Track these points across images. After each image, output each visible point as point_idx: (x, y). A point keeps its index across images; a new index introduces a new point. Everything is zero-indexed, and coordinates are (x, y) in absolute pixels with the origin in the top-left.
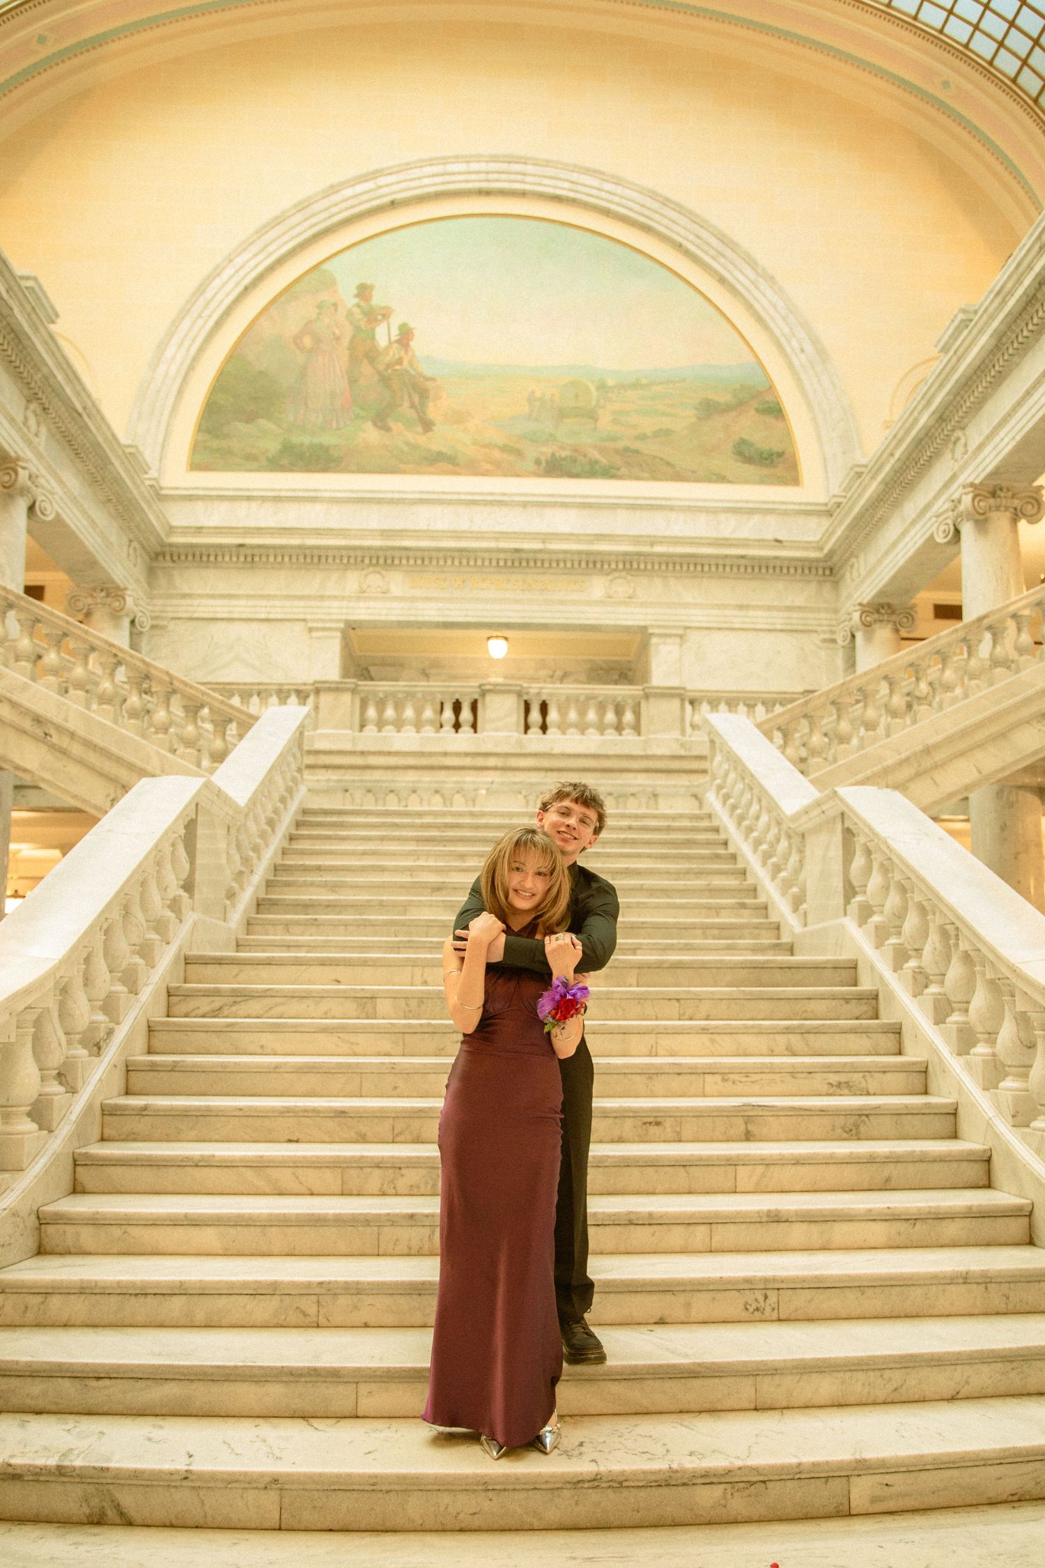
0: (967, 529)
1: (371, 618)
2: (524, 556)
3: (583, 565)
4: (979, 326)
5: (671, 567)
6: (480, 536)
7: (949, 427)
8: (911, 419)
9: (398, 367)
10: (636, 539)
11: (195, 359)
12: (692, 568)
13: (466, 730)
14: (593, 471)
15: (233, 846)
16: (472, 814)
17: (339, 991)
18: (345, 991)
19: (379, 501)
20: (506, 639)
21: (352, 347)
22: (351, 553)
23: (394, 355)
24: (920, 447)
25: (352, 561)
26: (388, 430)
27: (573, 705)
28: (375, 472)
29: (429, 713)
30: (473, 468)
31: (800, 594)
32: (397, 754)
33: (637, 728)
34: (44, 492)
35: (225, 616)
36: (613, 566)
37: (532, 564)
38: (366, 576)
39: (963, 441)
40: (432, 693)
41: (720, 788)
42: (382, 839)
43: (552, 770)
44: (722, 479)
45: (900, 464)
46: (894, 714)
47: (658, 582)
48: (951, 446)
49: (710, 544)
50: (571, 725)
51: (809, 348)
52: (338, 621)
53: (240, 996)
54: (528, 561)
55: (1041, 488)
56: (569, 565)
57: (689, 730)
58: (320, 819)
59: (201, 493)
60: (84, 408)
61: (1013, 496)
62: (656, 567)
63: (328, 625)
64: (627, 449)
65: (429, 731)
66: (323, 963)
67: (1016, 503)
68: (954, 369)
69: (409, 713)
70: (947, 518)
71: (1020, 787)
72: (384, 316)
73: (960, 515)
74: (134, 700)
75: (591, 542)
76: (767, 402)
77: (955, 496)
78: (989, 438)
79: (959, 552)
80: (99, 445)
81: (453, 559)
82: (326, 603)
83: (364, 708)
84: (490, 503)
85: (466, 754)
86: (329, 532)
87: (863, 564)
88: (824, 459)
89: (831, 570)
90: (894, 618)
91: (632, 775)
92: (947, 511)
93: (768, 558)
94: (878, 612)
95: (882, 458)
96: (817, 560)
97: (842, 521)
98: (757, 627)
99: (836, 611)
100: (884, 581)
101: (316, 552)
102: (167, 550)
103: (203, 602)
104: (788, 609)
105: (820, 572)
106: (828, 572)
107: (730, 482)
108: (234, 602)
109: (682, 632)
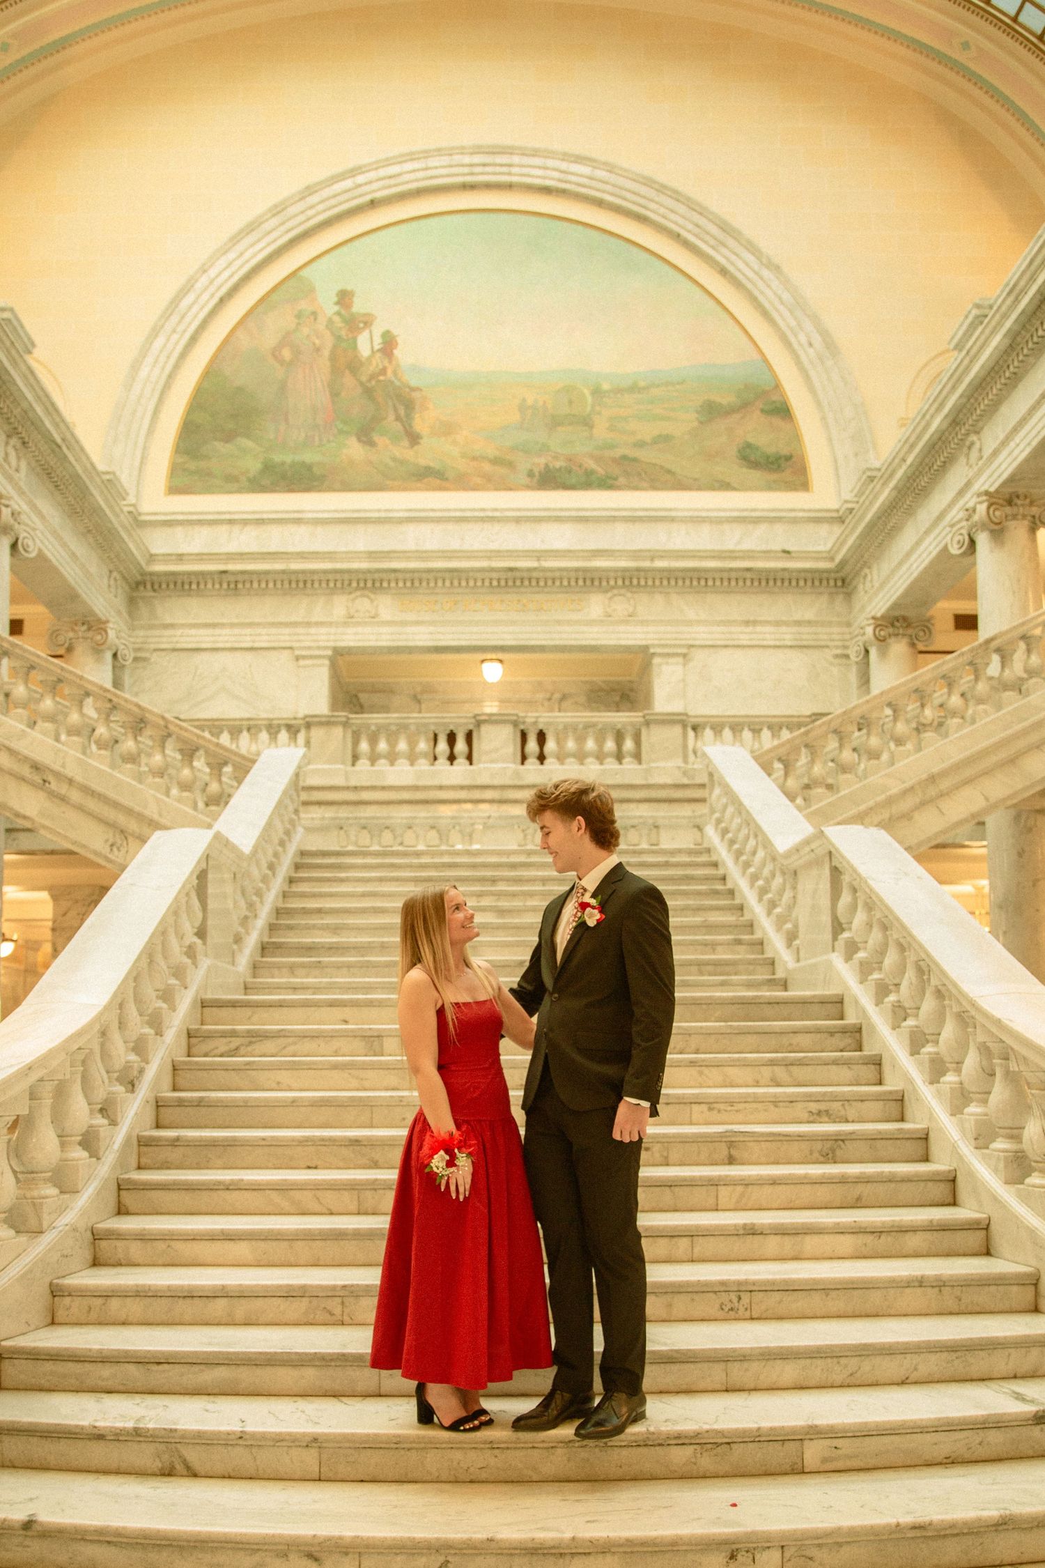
0: (983, 540)
1: (360, 644)
2: (518, 574)
3: (581, 583)
4: (993, 323)
5: (673, 582)
6: (470, 555)
7: (963, 431)
8: (923, 424)
9: (382, 378)
10: (636, 554)
11: (171, 377)
12: (695, 583)
13: (461, 761)
14: (589, 482)
15: (239, 892)
16: (469, 853)
17: (345, 1030)
18: (352, 1030)
19: (366, 521)
20: (501, 662)
21: (333, 358)
22: (338, 576)
23: (377, 365)
24: (933, 452)
25: (339, 585)
26: (371, 444)
27: (570, 734)
28: (360, 490)
29: (423, 746)
30: (462, 482)
31: (808, 608)
32: (392, 788)
33: (637, 756)
34: (28, 529)
35: (208, 646)
36: (612, 583)
37: (526, 583)
38: (353, 600)
39: (977, 445)
40: (426, 725)
41: (719, 821)
42: (381, 880)
44: (725, 486)
45: (912, 470)
46: (899, 742)
47: (659, 598)
48: (965, 450)
49: (713, 558)
50: (569, 755)
51: (817, 340)
52: (326, 648)
53: (255, 1037)
54: (522, 580)
57: (691, 757)
58: (319, 861)
59: (181, 517)
60: (63, 440)
61: (1032, 504)
62: (657, 583)
63: (316, 653)
64: (624, 457)
65: (423, 765)
66: (332, 1004)
67: (1035, 510)
68: (967, 369)
69: (402, 746)
70: (961, 528)
71: (1038, 812)
72: (366, 323)
73: (975, 525)
74: (129, 745)
75: (588, 559)
76: (774, 402)
77: (971, 505)
78: (1004, 443)
79: (974, 564)
80: (78, 476)
81: (444, 580)
82: (313, 630)
83: (356, 743)
84: (483, 520)
85: (462, 788)
86: (315, 556)
87: (876, 575)
88: (836, 461)
89: (843, 581)
90: (910, 631)
91: (632, 806)
92: (960, 521)
93: (775, 571)
94: (893, 625)
95: (894, 465)
96: (828, 571)
97: (853, 530)
98: (765, 643)
99: (849, 625)
100: (898, 593)
101: (301, 577)
102: (148, 578)
103: (187, 631)
104: (798, 623)
105: (832, 583)
106: (839, 583)
107: (734, 489)
108: (218, 631)
109: (684, 651)
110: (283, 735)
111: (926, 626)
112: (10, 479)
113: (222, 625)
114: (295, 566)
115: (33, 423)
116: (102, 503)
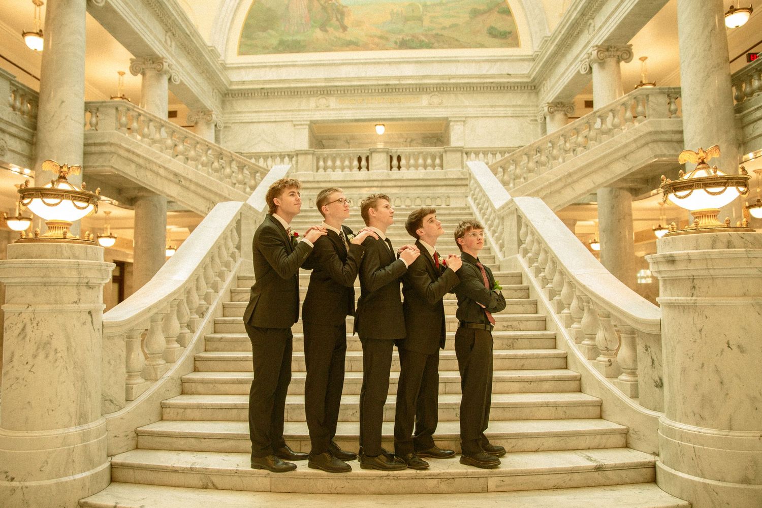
0: (595, 67)
1: (322, 119)
2: (390, 87)
3: (418, 90)
5: (459, 89)
6: (368, 79)
7: (586, 19)
8: (567, 15)
10: (442, 77)
12: (468, 89)
13: (364, 169)
14: (422, 45)
19: (324, 65)
20: (384, 125)
22: (312, 89)
24: (573, 28)
25: (312, 93)
26: (326, 31)
27: (412, 157)
28: (321, 51)
29: (347, 163)
30: (366, 47)
31: (519, 99)
32: (334, 181)
33: (442, 166)
34: (176, 72)
35: (256, 121)
36: (432, 90)
37: (394, 91)
38: (318, 100)
39: (593, 25)
40: (348, 154)
43: (403, 186)
44: (482, 46)
45: (565, 36)
46: (554, 158)
47: (452, 96)
48: (587, 27)
49: (476, 78)
50: (411, 166)
52: (307, 121)
54: (392, 89)
55: (631, 45)
56: (411, 90)
57: (464, 167)
59: (244, 65)
60: (191, 33)
61: (617, 50)
62: (452, 89)
63: (303, 123)
64: (437, 34)
65: (347, 171)
67: (619, 53)
69: (338, 163)
70: (586, 62)
71: (621, 188)
73: (592, 60)
75: (421, 79)
76: (503, 8)
77: (589, 52)
78: (604, 23)
79: (592, 79)
81: (358, 90)
82: (301, 113)
83: (318, 162)
84: (375, 63)
85: (364, 181)
86: (301, 81)
87: (548, 84)
88: (531, 33)
89: (535, 87)
90: (564, 109)
91: (440, 188)
92: (585, 59)
93: (504, 83)
94: (556, 106)
95: (556, 34)
96: (527, 83)
97: (539, 63)
98: (500, 115)
99: (537, 106)
100: (558, 92)
101: (296, 90)
102: (229, 92)
103: (246, 115)
104: (514, 106)
105: (529, 88)
106: (533, 88)
107: (486, 47)
108: (260, 114)
109: (464, 119)
110: (287, 159)
111: (571, 107)
112: (167, 50)
113: (261, 112)
114: (293, 85)
115: (177, 26)
116: (209, 60)
